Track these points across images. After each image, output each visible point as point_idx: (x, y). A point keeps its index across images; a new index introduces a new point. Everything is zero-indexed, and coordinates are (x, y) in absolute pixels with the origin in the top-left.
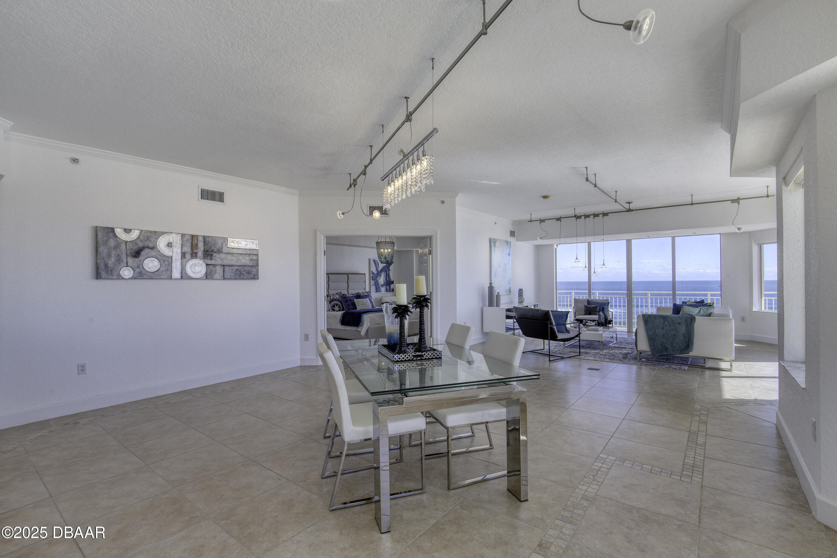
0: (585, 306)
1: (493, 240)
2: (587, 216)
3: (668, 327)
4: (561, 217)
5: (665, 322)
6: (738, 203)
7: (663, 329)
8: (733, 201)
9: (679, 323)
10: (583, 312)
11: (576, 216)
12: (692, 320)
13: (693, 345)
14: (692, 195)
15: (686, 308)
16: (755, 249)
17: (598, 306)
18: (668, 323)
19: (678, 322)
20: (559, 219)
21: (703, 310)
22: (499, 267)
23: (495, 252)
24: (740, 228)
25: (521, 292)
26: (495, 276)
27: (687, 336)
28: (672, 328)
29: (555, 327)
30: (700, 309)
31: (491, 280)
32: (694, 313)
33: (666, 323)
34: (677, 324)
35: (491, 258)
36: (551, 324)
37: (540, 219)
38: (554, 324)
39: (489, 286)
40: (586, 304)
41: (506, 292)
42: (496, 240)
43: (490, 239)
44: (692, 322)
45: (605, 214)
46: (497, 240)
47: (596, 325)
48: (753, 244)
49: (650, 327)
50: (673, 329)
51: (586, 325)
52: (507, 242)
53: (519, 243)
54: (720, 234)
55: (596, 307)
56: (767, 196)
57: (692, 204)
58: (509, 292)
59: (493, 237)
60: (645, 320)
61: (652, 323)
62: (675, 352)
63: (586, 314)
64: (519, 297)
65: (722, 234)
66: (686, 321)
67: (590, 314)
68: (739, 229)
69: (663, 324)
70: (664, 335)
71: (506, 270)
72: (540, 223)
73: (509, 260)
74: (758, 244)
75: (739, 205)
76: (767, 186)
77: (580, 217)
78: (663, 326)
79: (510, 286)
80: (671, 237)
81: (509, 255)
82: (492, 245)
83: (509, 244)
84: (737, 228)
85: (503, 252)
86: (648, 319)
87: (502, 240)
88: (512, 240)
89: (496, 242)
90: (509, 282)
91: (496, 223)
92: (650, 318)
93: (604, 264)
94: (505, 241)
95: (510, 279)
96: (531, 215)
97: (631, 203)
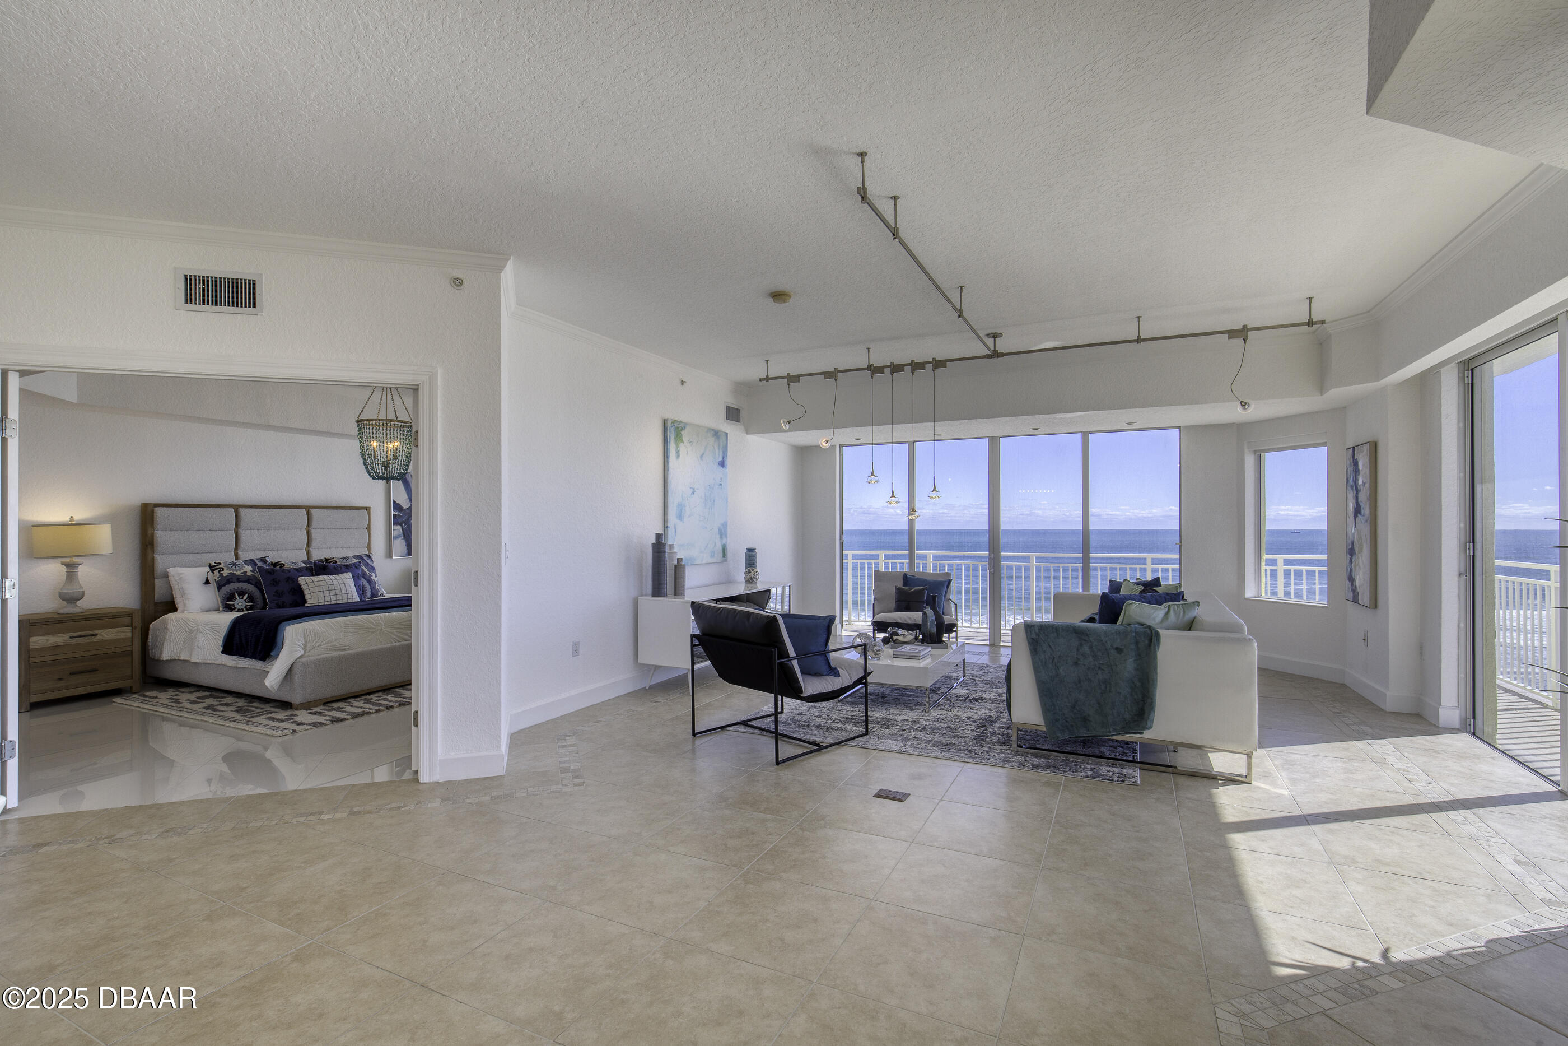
0: (898, 589)
1: (673, 423)
2: (896, 368)
3: (1091, 659)
4: (836, 369)
5: (1081, 645)
6: (1244, 339)
7: (1076, 664)
8: (1232, 334)
9: (1117, 649)
10: (893, 604)
11: (872, 368)
12: (1151, 640)
13: (1154, 712)
14: (1139, 317)
15: (1134, 606)
16: (1250, 461)
17: (926, 589)
18: (1091, 647)
19: (1115, 646)
20: (832, 375)
21: (1174, 610)
22: (693, 493)
23: (678, 456)
24: (1247, 404)
25: (751, 555)
26: (680, 517)
27: (1138, 684)
28: (1101, 662)
29: (795, 663)
30: (1167, 609)
31: (667, 527)
32: (1154, 619)
33: (1086, 649)
34: (1113, 652)
35: (666, 469)
36: (783, 653)
37: (789, 374)
38: (792, 653)
39: (654, 541)
40: (900, 585)
41: (712, 556)
42: (682, 425)
43: (665, 422)
44: (1150, 645)
45: (939, 364)
46: (686, 424)
47: (916, 638)
48: (1246, 450)
49: (1045, 658)
50: (1103, 664)
51: (894, 641)
52: (716, 434)
53: (751, 438)
54: (1179, 428)
55: (922, 591)
56: (1309, 322)
57: (1139, 340)
58: (721, 555)
59: (671, 416)
60: (1033, 639)
61: (1050, 647)
62: (1108, 730)
63: (899, 609)
64: (746, 568)
65: (1186, 427)
66: (1137, 643)
67: (908, 609)
68: (1244, 403)
69: (1078, 650)
70: (1080, 681)
71: (714, 501)
72: (789, 385)
73: (721, 479)
74: (1255, 452)
75: (1245, 344)
76: (1310, 299)
77: (880, 370)
78: (1077, 658)
79: (724, 542)
80: (1081, 432)
81: (722, 464)
82: (670, 436)
83: (724, 438)
84: (1241, 403)
85: (702, 456)
86: (1039, 636)
87: (700, 426)
88: (733, 430)
89: (683, 429)
90: (722, 532)
91: (683, 383)
92: (1044, 633)
93: (934, 490)
94: (710, 430)
95: (725, 525)
96: (767, 363)
97: (998, 335)
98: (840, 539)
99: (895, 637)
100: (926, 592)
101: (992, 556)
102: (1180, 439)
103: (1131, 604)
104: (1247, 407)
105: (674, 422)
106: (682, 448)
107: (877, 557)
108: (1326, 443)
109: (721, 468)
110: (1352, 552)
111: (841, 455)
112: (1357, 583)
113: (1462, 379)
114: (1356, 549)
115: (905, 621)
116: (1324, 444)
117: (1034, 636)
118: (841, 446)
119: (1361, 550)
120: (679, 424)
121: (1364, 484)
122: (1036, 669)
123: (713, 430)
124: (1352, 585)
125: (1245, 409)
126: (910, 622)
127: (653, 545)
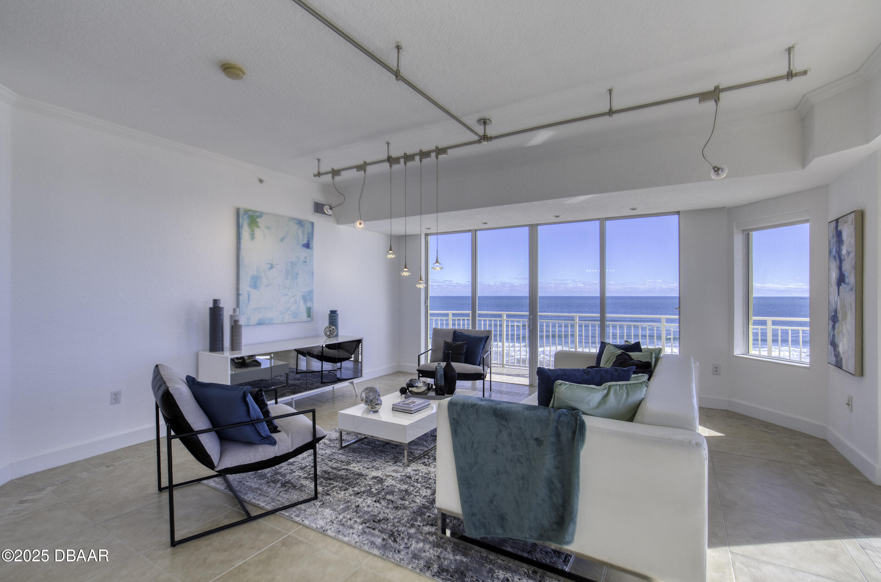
0: (447, 344)
1: (245, 212)
2: (408, 158)
3: (510, 448)
4: (365, 162)
5: (500, 431)
6: (716, 101)
7: (495, 451)
8: (703, 96)
9: (537, 439)
10: (441, 355)
11: (391, 159)
12: (574, 433)
13: (575, 523)
14: (610, 90)
15: (563, 388)
16: (738, 240)
17: (466, 344)
18: (510, 435)
19: (535, 436)
20: (362, 167)
21: (615, 392)
22: (271, 268)
24: (719, 169)
25: (333, 316)
26: (255, 286)
27: (558, 486)
28: (520, 454)
30: (606, 391)
31: (239, 294)
32: (588, 403)
34: (532, 443)
35: (238, 249)
37: (332, 170)
39: (211, 305)
41: (296, 317)
42: (258, 214)
43: (238, 211)
44: (573, 439)
45: (440, 151)
46: (264, 213)
47: (429, 388)
48: (735, 230)
50: (521, 456)
51: (411, 392)
52: (300, 222)
54: (678, 213)
55: (462, 346)
56: (789, 74)
57: (611, 112)
58: (306, 315)
60: (454, 419)
62: (524, 535)
63: (444, 359)
64: (329, 326)
65: (683, 212)
66: (558, 435)
68: (716, 169)
69: (497, 437)
70: (498, 473)
71: (297, 274)
72: (334, 178)
73: (306, 257)
74: (744, 231)
75: (717, 105)
76: (789, 49)
77: (396, 160)
79: (309, 304)
80: (598, 219)
81: (307, 246)
82: (242, 222)
83: (309, 227)
84: (714, 168)
85: (282, 240)
86: (459, 416)
87: (280, 216)
88: (317, 219)
89: (259, 217)
90: (308, 297)
91: (261, 181)
92: (465, 413)
93: (437, 262)
94: (292, 219)
95: (311, 293)
96: (319, 162)
97: (488, 121)
98: (425, 302)
99: (410, 389)
100: (466, 346)
101: (531, 317)
102: (679, 223)
103: (561, 384)
104: (719, 172)
105: (247, 211)
106: (257, 232)
108: (808, 219)
109: (306, 249)
110: (835, 319)
111: (427, 243)
112: (841, 349)
114: (840, 316)
117: (455, 416)
118: (427, 235)
119: (844, 317)
120: (253, 213)
121: (849, 253)
123: (296, 219)
124: (835, 349)
125: (718, 174)
127: (211, 309)
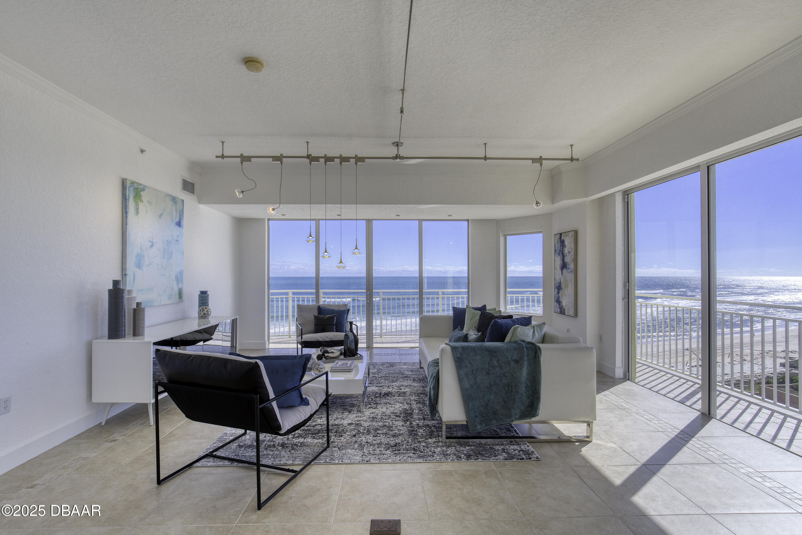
0: (316, 318)
1: (131, 183)
2: (328, 159)
3: (498, 369)
4: (282, 155)
5: (491, 360)
6: (540, 164)
7: (488, 373)
8: (534, 160)
9: (516, 360)
10: (312, 327)
11: (310, 157)
12: (536, 353)
13: (540, 403)
14: (485, 144)
16: (502, 239)
17: (335, 316)
18: (498, 361)
19: (513, 359)
20: (279, 158)
22: (152, 246)
23: (137, 212)
24: (539, 203)
25: (204, 297)
26: (139, 266)
27: (529, 384)
28: (505, 371)
29: (274, 404)
30: (533, 330)
31: (125, 275)
33: (495, 362)
34: (513, 364)
35: (124, 224)
36: (265, 398)
37: (242, 155)
38: (272, 395)
39: (111, 287)
40: (316, 314)
41: (170, 298)
42: (141, 187)
43: (124, 182)
44: (536, 357)
45: (359, 159)
46: (145, 186)
47: (341, 353)
48: (501, 234)
49: (467, 372)
50: (506, 372)
51: (328, 357)
52: (174, 199)
53: (202, 207)
54: (468, 220)
55: (333, 317)
56: (571, 158)
57: (485, 158)
58: (177, 297)
59: (131, 176)
60: (458, 358)
61: (470, 363)
62: (511, 419)
63: (317, 331)
64: (200, 306)
65: (472, 220)
66: (528, 355)
67: (323, 330)
68: (537, 203)
69: (489, 363)
70: (491, 386)
71: (171, 253)
72: (242, 163)
73: (178, 236)
74: (504, 235)
75: (541, 167)
76: (572, 145)
77: (316, 159)
78: (489, 369)
79: (180, 286)
80: (418, 220)
81: (179, 224)
82: (129, 195)
83: (180, 203)
84: (536, 202)
85: (160, 216)
86: (462, 355)
87: (159, 191)
88: (188, 199)
89: (142, 190)
90: (179, 278)
91: (142, 151)
92: (466, 352)
93: (356, 248)
94: (168, 195)
95: (181, 273)
96: (223, 144)
97: (400, 144)
98: (268, 283)
99: (326, 355)
100: (336, 318)
101: (368, 293)
102: (468, 227)
103: (518, 327)
104: (539, 205)
105: (133, 183)
106: (141, 206)
107: (287, 294)
108: (542, 231)
109: (178, 228)
110: (559, 288)
111: (268, 226)
112: (564, 304)
113: (624, 199)
114: (563, 286)
115: (324, 339)
116: (541, 232)
117: (458, 355)
118: (269, 220)
119: (567, 287)
120: (138, 186)
121: (569, 252)
122: (460, 380)
123: (171, 196)
124: (559, 304)
125: (537, 206)
126: (327, 340)
127: (110, 291)
